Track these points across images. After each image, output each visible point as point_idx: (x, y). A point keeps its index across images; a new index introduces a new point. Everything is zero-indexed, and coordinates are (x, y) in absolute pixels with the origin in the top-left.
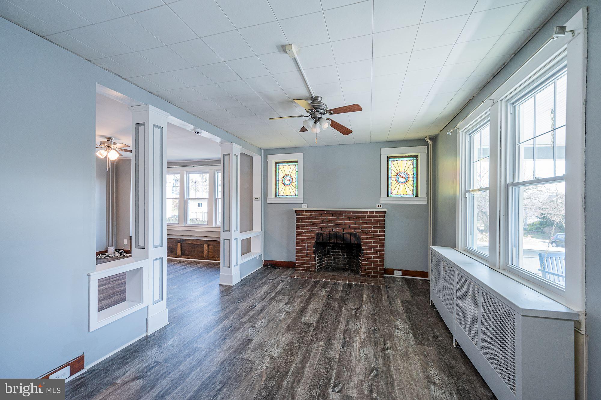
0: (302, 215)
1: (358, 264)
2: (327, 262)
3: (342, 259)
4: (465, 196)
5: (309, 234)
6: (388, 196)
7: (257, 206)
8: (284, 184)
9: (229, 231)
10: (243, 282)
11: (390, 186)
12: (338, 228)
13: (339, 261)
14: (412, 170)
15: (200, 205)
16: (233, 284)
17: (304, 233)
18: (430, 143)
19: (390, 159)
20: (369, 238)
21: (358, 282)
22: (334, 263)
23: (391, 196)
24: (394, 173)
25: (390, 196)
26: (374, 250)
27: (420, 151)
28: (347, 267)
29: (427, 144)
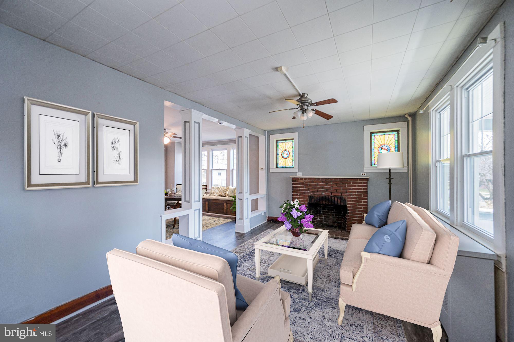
0: (297, 181)
1: (345, 222)
2: (319, 220)
3: (331, 218)
4: (436, 165)
5: (303, 197)
6: (371, 166)
7: (262, 175)
8: (283, 157)
9: (242, 193)
10: (252, 231)
11: (373, 157)
12: (327, 192)
13: (329, 219)
14: (394, 142)
15: (219, 174)
16: (245, 232)
17: (299, 195)
18: (410, 119)
19: (373, 134)
20: (353, 201)
21: (343, 236)
22: (325, 221)
23: (375, 165)
24: (377, 146)
25: (373, 165)
26: (358, 211)
27: (402, 126)
28: (336, 225)
29: (407, 120)
